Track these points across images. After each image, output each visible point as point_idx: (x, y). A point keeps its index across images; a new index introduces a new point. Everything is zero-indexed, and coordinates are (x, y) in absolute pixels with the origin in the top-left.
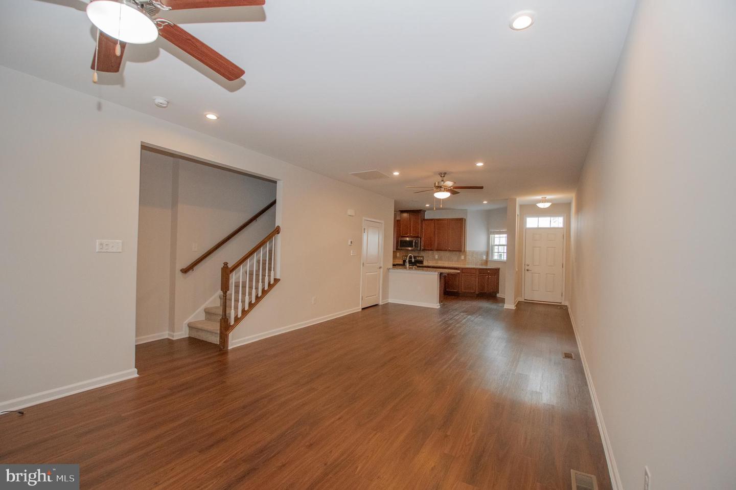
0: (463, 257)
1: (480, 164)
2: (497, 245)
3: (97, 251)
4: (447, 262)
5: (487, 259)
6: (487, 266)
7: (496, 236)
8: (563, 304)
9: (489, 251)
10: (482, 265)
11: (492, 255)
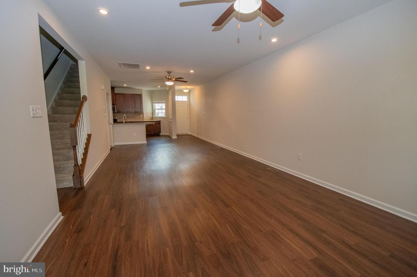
0: (142, 116)
1: (192, 71)
2: (157, 109)
3: (32, 116)
4: (133, 119)
5: (152, 116)
6: (152, 120)
7: (156, 104)
8: (189, 134)
9: (153, 112)
10: (150, 120)
11: (155, 114)
